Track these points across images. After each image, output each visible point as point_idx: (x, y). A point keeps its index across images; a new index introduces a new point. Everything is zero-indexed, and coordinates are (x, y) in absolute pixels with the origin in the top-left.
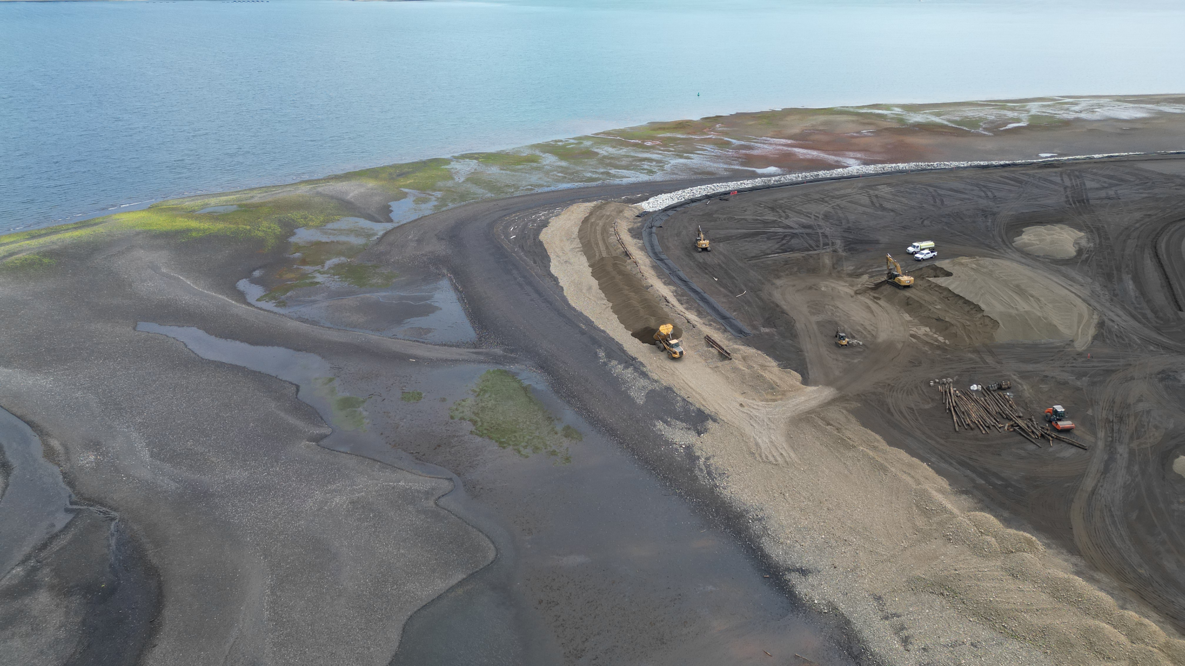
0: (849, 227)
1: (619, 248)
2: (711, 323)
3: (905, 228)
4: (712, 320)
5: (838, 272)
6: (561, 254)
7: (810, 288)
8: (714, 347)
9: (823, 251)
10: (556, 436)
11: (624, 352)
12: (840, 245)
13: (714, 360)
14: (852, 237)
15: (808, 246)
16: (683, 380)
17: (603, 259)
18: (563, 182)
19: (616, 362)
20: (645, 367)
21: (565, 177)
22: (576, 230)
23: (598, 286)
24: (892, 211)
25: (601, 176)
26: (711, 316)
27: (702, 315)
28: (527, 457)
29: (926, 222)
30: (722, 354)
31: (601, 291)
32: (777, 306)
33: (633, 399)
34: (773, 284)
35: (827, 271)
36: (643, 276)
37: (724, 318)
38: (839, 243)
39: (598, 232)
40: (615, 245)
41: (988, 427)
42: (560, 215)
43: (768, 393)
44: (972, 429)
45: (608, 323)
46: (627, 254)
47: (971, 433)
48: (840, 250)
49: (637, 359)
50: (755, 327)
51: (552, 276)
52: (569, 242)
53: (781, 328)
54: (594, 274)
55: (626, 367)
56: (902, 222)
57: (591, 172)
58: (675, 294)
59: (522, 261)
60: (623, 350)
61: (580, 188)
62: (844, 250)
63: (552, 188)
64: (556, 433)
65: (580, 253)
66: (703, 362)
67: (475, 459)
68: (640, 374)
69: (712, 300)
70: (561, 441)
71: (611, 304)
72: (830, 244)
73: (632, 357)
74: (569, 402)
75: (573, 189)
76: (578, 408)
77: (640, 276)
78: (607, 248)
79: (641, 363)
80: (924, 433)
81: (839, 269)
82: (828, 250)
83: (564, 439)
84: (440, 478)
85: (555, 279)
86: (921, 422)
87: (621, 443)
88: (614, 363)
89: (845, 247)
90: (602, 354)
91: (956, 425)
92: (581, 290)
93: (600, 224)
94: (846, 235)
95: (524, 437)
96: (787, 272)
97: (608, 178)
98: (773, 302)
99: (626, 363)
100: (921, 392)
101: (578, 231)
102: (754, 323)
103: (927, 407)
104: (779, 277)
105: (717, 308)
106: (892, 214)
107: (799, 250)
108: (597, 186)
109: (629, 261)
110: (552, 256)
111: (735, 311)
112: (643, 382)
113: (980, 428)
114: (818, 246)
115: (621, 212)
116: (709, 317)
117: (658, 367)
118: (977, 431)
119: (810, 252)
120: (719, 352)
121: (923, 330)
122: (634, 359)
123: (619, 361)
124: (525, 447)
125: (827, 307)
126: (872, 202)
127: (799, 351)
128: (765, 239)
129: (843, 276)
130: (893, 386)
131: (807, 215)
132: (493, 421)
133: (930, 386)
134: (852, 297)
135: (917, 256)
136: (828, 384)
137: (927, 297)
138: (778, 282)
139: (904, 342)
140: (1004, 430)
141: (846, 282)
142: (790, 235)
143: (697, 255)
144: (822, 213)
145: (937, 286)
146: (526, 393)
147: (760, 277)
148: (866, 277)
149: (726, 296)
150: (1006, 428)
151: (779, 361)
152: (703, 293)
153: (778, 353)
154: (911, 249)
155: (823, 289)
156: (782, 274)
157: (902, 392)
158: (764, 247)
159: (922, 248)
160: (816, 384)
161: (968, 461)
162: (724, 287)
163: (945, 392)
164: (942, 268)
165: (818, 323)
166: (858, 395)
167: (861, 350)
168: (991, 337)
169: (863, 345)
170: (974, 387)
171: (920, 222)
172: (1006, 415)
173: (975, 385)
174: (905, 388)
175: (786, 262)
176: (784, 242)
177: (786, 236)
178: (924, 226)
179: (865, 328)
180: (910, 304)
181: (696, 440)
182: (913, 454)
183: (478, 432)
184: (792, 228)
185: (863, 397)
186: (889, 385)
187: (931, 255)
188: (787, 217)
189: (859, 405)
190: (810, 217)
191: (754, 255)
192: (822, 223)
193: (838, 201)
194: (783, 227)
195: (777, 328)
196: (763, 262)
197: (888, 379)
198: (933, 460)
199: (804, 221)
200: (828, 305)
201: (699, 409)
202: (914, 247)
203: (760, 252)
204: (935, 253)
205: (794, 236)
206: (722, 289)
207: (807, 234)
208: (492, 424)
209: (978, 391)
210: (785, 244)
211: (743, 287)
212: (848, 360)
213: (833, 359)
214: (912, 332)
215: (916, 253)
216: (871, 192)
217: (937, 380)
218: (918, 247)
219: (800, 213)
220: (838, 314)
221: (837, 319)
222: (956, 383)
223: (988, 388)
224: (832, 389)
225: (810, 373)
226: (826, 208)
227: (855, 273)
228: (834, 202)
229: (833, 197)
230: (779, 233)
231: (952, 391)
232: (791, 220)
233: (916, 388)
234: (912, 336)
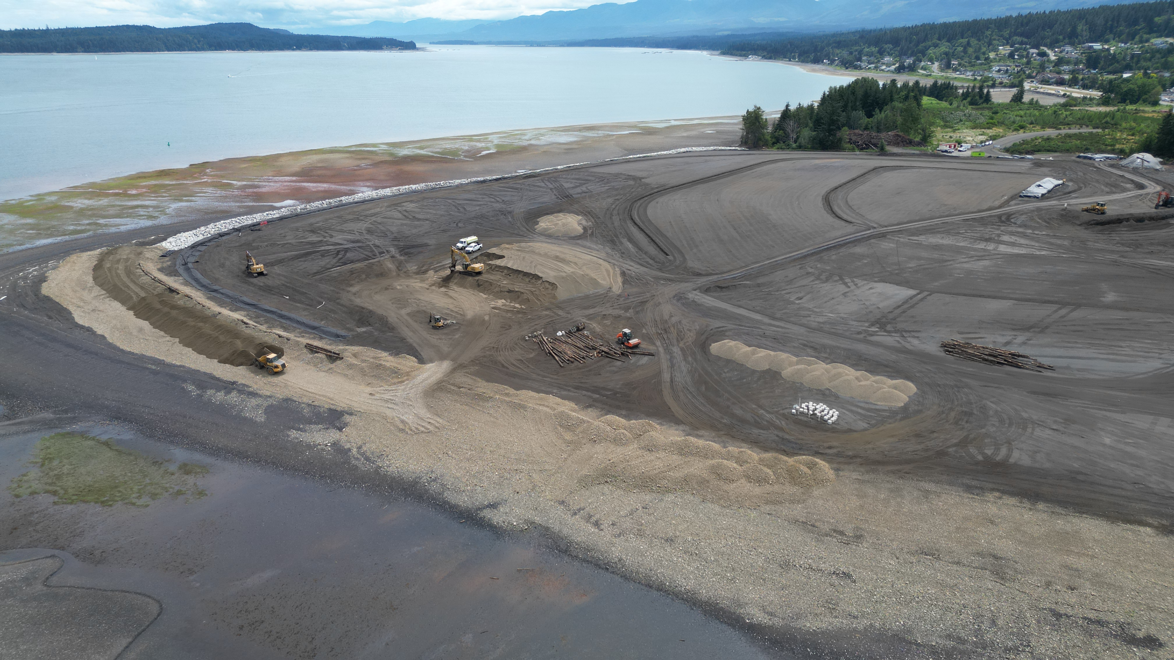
0: (395, 237)
1: (158, 286)
2: (303, 334)
3: (444, 231)
4: (302, 332)
5: (405, 272)
6: (82, 304)
7: (386, 289)
8: (319, 352)
9: (382, 258)
10: (174, 477)
11: (218, 379)
12: (395, 252)
13: (324, 363)
14: (402, 244)
15: (366, 257)
17: (143, 299)
19: (213, 391)
20: (250, 387)
23: (150, 325)
24: (427, 220)
26: (300, 329)
27: (289, 330)
28: (147, 505)
29: (460, 225)
30: (331, 356)
31: (157, 330)
32: (363, 308)
33: (251, 420)
34: (348, 292)
35: (394, 274)
36: (202, 307)
37: (314, 328)
38: (392, 250)
39: (122, 276)
40: (150, 284)
41: (583, 358)
43: (393, 378)
44: (572, 362)
45: (183, 357)
46: (171, 290)
47: (573, 365)
48: (397, 255)
49: (237, 382)
50: (349, 330)
51: (81, 327)
52: (86, 291)
53: (377, 325)
54: (138, 316)
55: (228, 393)
56: (440, 228)
58: (250, 317)
59: (31, 320)
60: (216, 378)
62: (401, 255)
64: (172, 474)
65: (108, 299)
66: (313, 368)
68: (248, 395)
69: (292, 315)
70: (183, 479)
71: (177, 340)
72: (385, 252)
73: (230, 382)
74: (171, 442)
76: (188, 444)
77: (198, 307)
78: (142, 288)
79: (245, 385)
80: (539, 375)
81: (404, 270)
82: (386, 257)
83: (186, 476)
85: (89, 330)
86: (532, 367)
88: (211, 392)
89: (400, 252)
90: (191, 388)
91: (560, 362)
92: (130, 334)
93: (121, 268)
94: (396, 243)
95: (131, 489)
96: (357, 280)
97: (100, 227)
98: (357, 306)
99: (225, 389)
100: (521, 346)
101: (92, 279)
102: (348, 326)
103: (532, 356)
104: (351, 285)
105: (302, 321)
106: (427, 222)
107: (359, 261)
110: (71, 308)
111: (322, 320)
112: (254, 402)
113: (578, 361)
114: (375, 256)
116: (298, 330)
117: (265, 384)
118: (576, 363)
119: (370, 261)
120: (327, 355)
121: (500, 303)
122: (234, 383)
123: (216, 389)
124: (139, 498)
125: (409, 300)
126: (405, 216)
127: (403, 340)
128: (320, 257)
129: (411, 275)
130: (497, 348)
131: (351, 232)
132: (79, 485)
133: (526, 340)
134: (428, 289)
135: (467, 249)
136: (442, 357)
137: (492, 277)
138: (354, 289)
139: (489, 314)
140: (595, 357)
141: (416, 279)
142: (342, 251)
143: (255, 281)
144: (363, 229)
145: (497, 266)
146: (110, 448)
147: (332, 288)
148: (431, 272)
149: (305, 310)
150: (596, 355)
151: (388, 351)
152: (279, 312)
153: (384, 345)
154: (460, 245)
155: (398, 287)
156: (353, 282)
157: (507, 350)
158: (323, 263)
159: (469, 242)
160: (431, 361)
161: (580, 385)
162: (299, 303)
163: (540, 341)
164: (494, 254)
165: (408, 314)
166: (472, 361)
167: (457, 327)
168: (554, 297)
169: (457, 323)
170: (559, 333)
171: (455, 225)
172: (592, 346)
173: (560, 332)
174: (508, 347)
175: (352, 272)
176: (340, 256)
177: (338, 252)
178: (460, 228)
179: (452, 311)
180: (481, 285)
181: (340, 435)
182: (538, 391)
183: (64, 500)
184: (341, 244)
185: (477, 362)
186: (493, 347)
187: (478, 247)
188: (331, 236)
189: (477, 368)
190: (354, 234)
191: (315, 271)
192: (368, 237)
193: (374, 219)
194: (332, 245)
195: (372, 326)
196: (328, 276)
197: (490, 343)
198: (555, 391)
199: (350, 237)
200: (410, 299)
201: (330, 409)
202: (462, 242)
203: (320, 268)
204: (481, 245)
205: (346, 250)
206: (299, 305)
207: (359, 247)
208: (80, 487)
209: (563, 335)
210: (341, 258)
211: (320, 299)
212: (450, 337)
213: (437, 339)
214: (492, 306)
215: (466, 247)
216: (399, 209)
217: (530, 335)
218: (465, 242)
219: (342, 231)
220: (423, 304)
221: (424, 308)
222: (545, 333)
223: (570, 332)
224: (448, 362)
225: (422, 354)
226: (365, 225)
227: (420, 270)
228: (370, 220)
229: (366, 216)
230: (331, 250)
231: (545, 340)
232: (336, 238)
233: (516, 344)
234: (493, 308)
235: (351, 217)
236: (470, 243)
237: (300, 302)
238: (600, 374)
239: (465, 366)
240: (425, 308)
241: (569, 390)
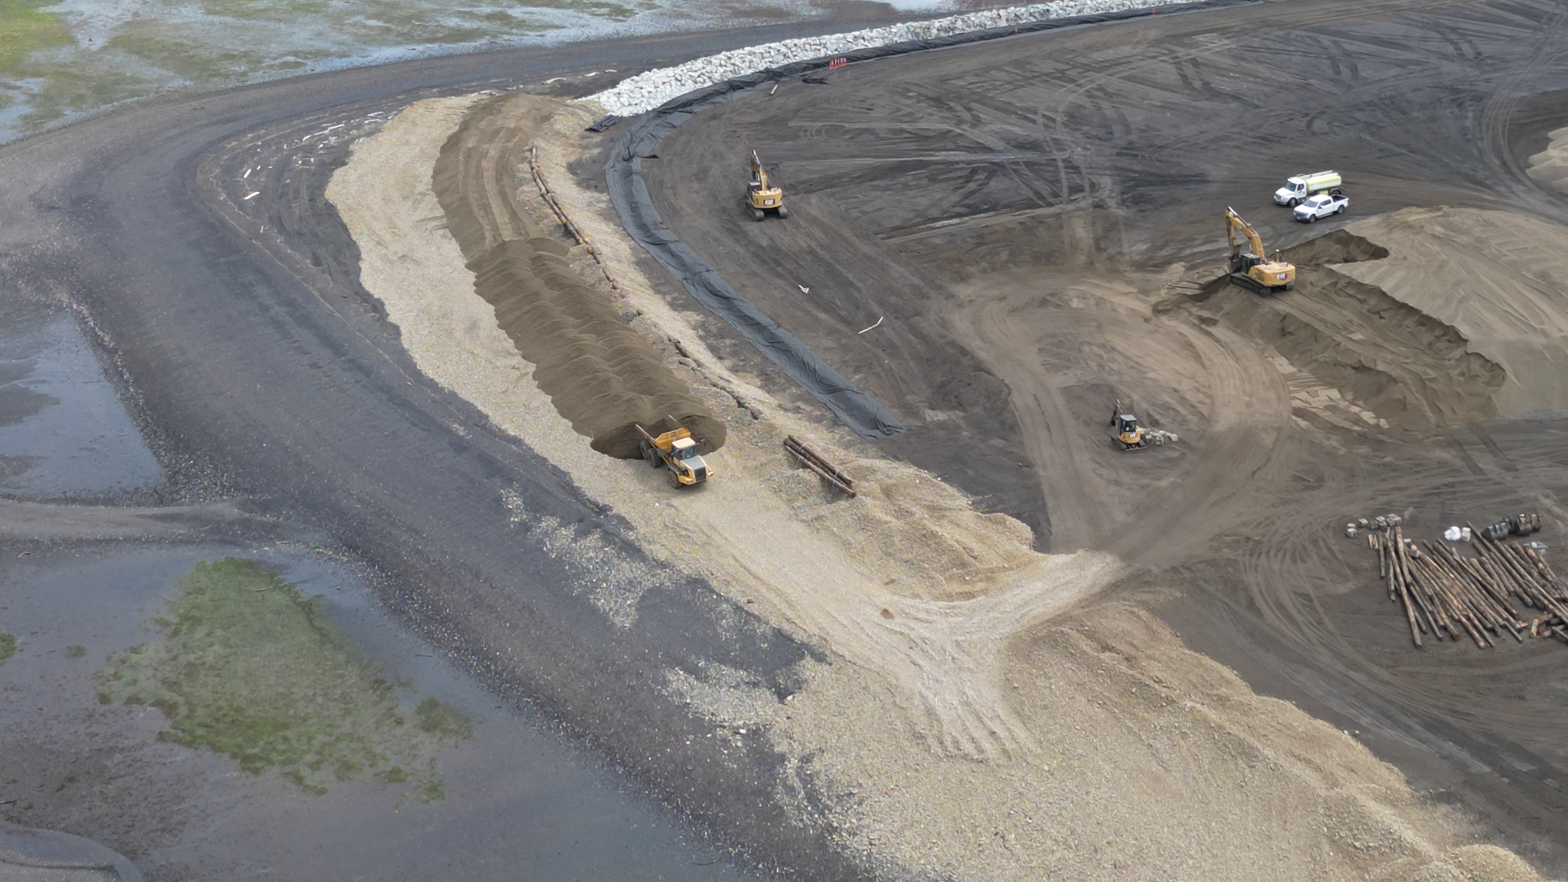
0: (1131, 143)
1: (547, 216)
2: (799, 404)
3: (1266, 140)
4: (800, 398)
5: (1111, 258)
6: (387, 237)
7: (1044, 303)
8: (809, 467)
9: (1071, 207)
10: (399, 731)
11: (575, 492)
12: (1112, 191)
13: (811, 500)
14: (1138, 168)
15: (1031, 194)
16: (734, 557)
17: (503, 246)
18: (384, 43)
19: (553, 522)
20: (632, 528)
21: (388, 30)
22: (426, 171)
23: (494, 318)
24: (1235, 98)
25: (485, 25)
26: (798, 386)
27: (775, 384)
28: (322, 792)
29: (1318, 125)
30: (830, 482)
31: (502, 334)
32: (964, 352)
33: (604, 618)
34: (950, 296)
35: (1082, 258)
36: (614, 288)
37: (832, 389)
38: (1107, 182)
39: (486, 174)
40: (534, 209)
41: (1492, 631)
42: (379, 131)
44: (1454, 638)
45: (528, 417)
46: (568, 232)
47: (1452, 649)
48: (1112, 203)
49: (611, 509)
50: (910, 411)
51: (366, 297)
52: (410, 204)
53: (977, 409)
54: (481, 288)
55: (582, 533)
56: (1260, 127)
57: (459, 14)
58: (701, 333)
59: (281, 259)
60: (573, 488)
61: (431, 58)
62: (1122, 203)
63: (356, 60)
64: (400, 722)
65: (442, 232)
66: (784, 508)
67: (175, 808)
68: (621, 549)
69: (796, 342)
70: (414, 741)
71: (532, 368)
72: (1087, 187)
73: (597, 506)
74: (430, 635)
75: (413, 61)
76: (458, 650)
77: (605, 287)
78: (514, 216)
79: (623, 521)
80: (1339, 657)
81: (1112, 251)
82: (1083, 204)
83: (423, 736)
84: (80, 868)
85: (377, 307)
86: (1331, 627)
87: (578, 736)
88: (549, 522)
89: (1123, 193)
90: (514, 501)
91: (1416, 630)
92: (450, 334)
93: (492, 152)
94: (1124, 162)
95: (310, 739)
96: (983, 264)
97: (506, 29)
98: (953, 344)
99: (580, 521)
100: (1326, 552)
101: (430, 172)
102: (909, 398)
103: (1343, 589)
104: (963, 278)
105: (812, 363)
106: (1234, 105)
107: (1011, 206)
108: (477, 53)
109: (574, 250)
110: (364, 243)
111: (857, 370)
112: (628, 569)
113: (1471, 635)
114: (1056, 195)
115: (546, 118)
116: (794, 390)
117: (666, 526)
118: (1465, 643)
119: (1038, 211)
120: (823, 479)
121: (1325, 398)
122: (603, 510)
123: (562, 517)
124: (315, 766)
125: (1086, 348)
126: (1184, 78)
127: (1023, 466)
128: (925, 182)
129: (1122, 268)
130: (1258, 542)
131: (1026, 115)
132: (220, 703)
133: (1347, 536)
134: (1147, 320)
135: (1300, 209)
136: (1100, 545)
137: (1330, 314)
138: (963, 291)
139: (1279, 429)
140: (1531, 636)
141: (1130, 283)
142: (984, 169)
143: (752, 228)
144: (1061, 108)
145: (1353, 283)
146: (310, 621)
147: (916, 280)
148: (1177, 269)
149: (832, 332)
150: (1534, 630)
151: (974, 493)
152: (773, 329)
153: (971, 473)
154: (1284, 194)
155: (1075, 303)
156: (972, 269)
157: (1280, 554)
158: (923, 202)
159: (1312, 188)
160: (1068, 547)
161: (1448, 718)
162: (826, 311)
163: (1386, 548)
164: (1362, 240)
165: (1066, 391)
166: (1174, 569)
167: (1175, 454)
168: (1487, 407)
169: (1181, 441)
170: (1454, 533)
171: (1302, 123)
172: (1533, 597)
173: (1455, 529)
174: (1288, 545)
175: (980, 238)
176: (972, 186)
177: (974, 171)
178: (1314, 134)
179: (1183, 400)
180: (1290, 333)
181: (775, 712)
182: (1315, 710)
183: (180, 734)
184: (988, 150)
185: (1187, 575)
186: (1248, 539)
187: (1334, 206)
188: (976, 122)
189: (1178, 594)
190: (1033, 121)
191: (897, 222)
192: (1062, 134)
193: (1101, 79)
194: (967, 149)
195: (964, 410)
196: (920, 241)
197: (1244, 524)
198: (1365, 721)
199: (1020, 130)
200: (1089, 343)
201: (779, 630)
202: (1292, 187)
203: (912, 215)
204: (1345, 202)
205: (995, 170)
206: (822, 316)
207: (1028, 164)
208: (219, 708)
209: (1461, 541)
210: (973, 193)
211: (876, 308)
212: (1146, 481)
213: (1109, 481)
214: (1296, 403)
215: (1298, 202)
216: (1181, 52)
217: (1364, 521)
218: (1301, 187)
219: (1007, 110)
220: (1115, 367)
221: (1113, 379)
222: (1409, 526)
223: (1487, 535)
224: (1109, 558)
225: (1053, 520)
226: (1071, 98)
227: (1152, 258)
228: (1092, 81)
229: (1087, 68)
230: (958, 163)
231: (1401, 546)
232: (987, 129)
233: (1315, 542)
234: (1298, 412)
235: (1047, 67)
236: (1315, 193)
237: (829, 308)
238: (1521, 698)
239: (1148, 583)
240: (1116, 378)
241: (1407, 730)
